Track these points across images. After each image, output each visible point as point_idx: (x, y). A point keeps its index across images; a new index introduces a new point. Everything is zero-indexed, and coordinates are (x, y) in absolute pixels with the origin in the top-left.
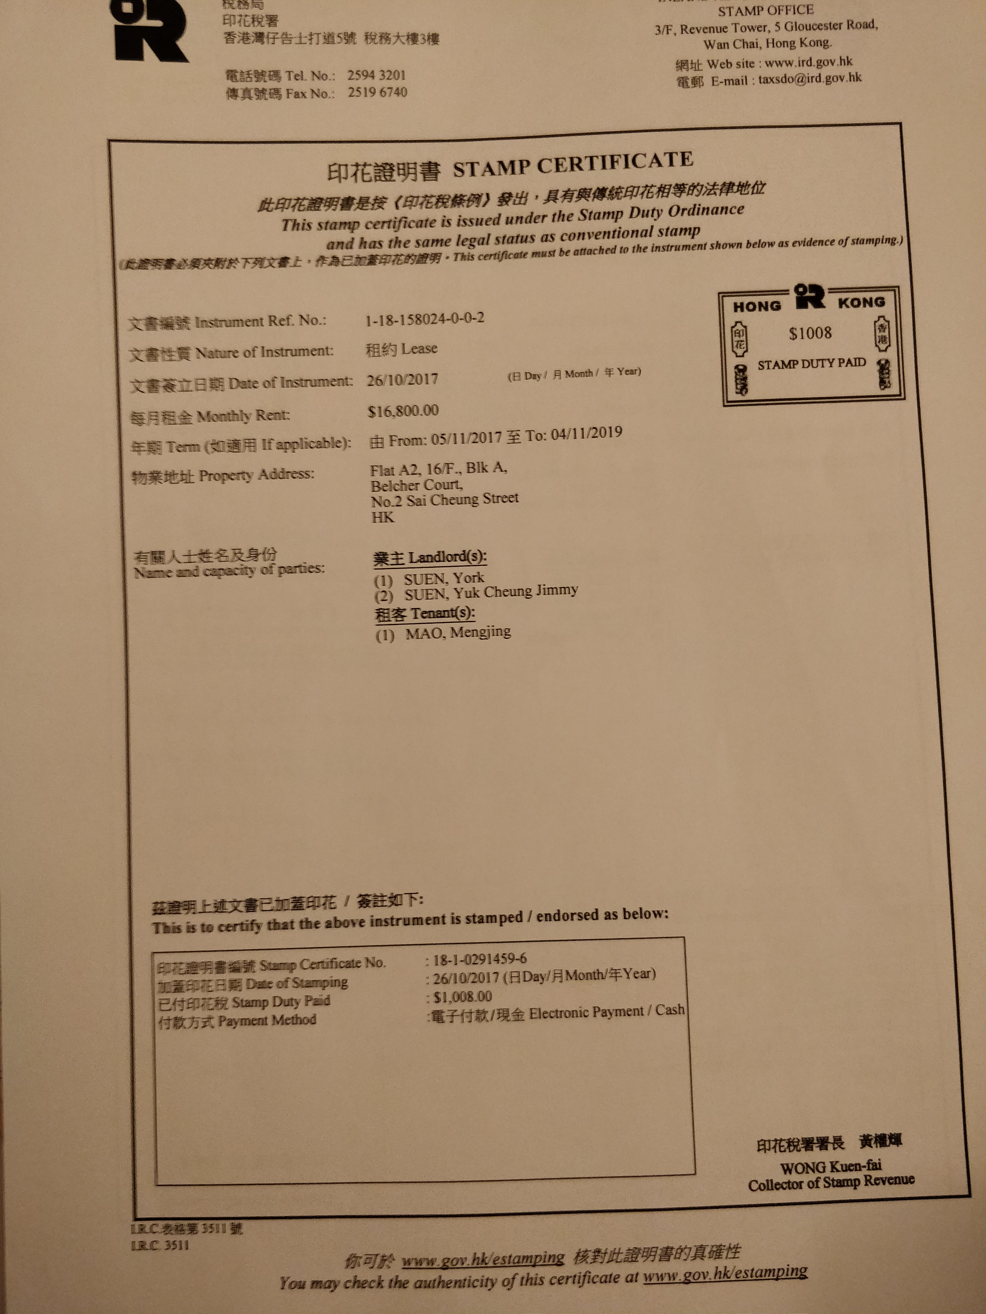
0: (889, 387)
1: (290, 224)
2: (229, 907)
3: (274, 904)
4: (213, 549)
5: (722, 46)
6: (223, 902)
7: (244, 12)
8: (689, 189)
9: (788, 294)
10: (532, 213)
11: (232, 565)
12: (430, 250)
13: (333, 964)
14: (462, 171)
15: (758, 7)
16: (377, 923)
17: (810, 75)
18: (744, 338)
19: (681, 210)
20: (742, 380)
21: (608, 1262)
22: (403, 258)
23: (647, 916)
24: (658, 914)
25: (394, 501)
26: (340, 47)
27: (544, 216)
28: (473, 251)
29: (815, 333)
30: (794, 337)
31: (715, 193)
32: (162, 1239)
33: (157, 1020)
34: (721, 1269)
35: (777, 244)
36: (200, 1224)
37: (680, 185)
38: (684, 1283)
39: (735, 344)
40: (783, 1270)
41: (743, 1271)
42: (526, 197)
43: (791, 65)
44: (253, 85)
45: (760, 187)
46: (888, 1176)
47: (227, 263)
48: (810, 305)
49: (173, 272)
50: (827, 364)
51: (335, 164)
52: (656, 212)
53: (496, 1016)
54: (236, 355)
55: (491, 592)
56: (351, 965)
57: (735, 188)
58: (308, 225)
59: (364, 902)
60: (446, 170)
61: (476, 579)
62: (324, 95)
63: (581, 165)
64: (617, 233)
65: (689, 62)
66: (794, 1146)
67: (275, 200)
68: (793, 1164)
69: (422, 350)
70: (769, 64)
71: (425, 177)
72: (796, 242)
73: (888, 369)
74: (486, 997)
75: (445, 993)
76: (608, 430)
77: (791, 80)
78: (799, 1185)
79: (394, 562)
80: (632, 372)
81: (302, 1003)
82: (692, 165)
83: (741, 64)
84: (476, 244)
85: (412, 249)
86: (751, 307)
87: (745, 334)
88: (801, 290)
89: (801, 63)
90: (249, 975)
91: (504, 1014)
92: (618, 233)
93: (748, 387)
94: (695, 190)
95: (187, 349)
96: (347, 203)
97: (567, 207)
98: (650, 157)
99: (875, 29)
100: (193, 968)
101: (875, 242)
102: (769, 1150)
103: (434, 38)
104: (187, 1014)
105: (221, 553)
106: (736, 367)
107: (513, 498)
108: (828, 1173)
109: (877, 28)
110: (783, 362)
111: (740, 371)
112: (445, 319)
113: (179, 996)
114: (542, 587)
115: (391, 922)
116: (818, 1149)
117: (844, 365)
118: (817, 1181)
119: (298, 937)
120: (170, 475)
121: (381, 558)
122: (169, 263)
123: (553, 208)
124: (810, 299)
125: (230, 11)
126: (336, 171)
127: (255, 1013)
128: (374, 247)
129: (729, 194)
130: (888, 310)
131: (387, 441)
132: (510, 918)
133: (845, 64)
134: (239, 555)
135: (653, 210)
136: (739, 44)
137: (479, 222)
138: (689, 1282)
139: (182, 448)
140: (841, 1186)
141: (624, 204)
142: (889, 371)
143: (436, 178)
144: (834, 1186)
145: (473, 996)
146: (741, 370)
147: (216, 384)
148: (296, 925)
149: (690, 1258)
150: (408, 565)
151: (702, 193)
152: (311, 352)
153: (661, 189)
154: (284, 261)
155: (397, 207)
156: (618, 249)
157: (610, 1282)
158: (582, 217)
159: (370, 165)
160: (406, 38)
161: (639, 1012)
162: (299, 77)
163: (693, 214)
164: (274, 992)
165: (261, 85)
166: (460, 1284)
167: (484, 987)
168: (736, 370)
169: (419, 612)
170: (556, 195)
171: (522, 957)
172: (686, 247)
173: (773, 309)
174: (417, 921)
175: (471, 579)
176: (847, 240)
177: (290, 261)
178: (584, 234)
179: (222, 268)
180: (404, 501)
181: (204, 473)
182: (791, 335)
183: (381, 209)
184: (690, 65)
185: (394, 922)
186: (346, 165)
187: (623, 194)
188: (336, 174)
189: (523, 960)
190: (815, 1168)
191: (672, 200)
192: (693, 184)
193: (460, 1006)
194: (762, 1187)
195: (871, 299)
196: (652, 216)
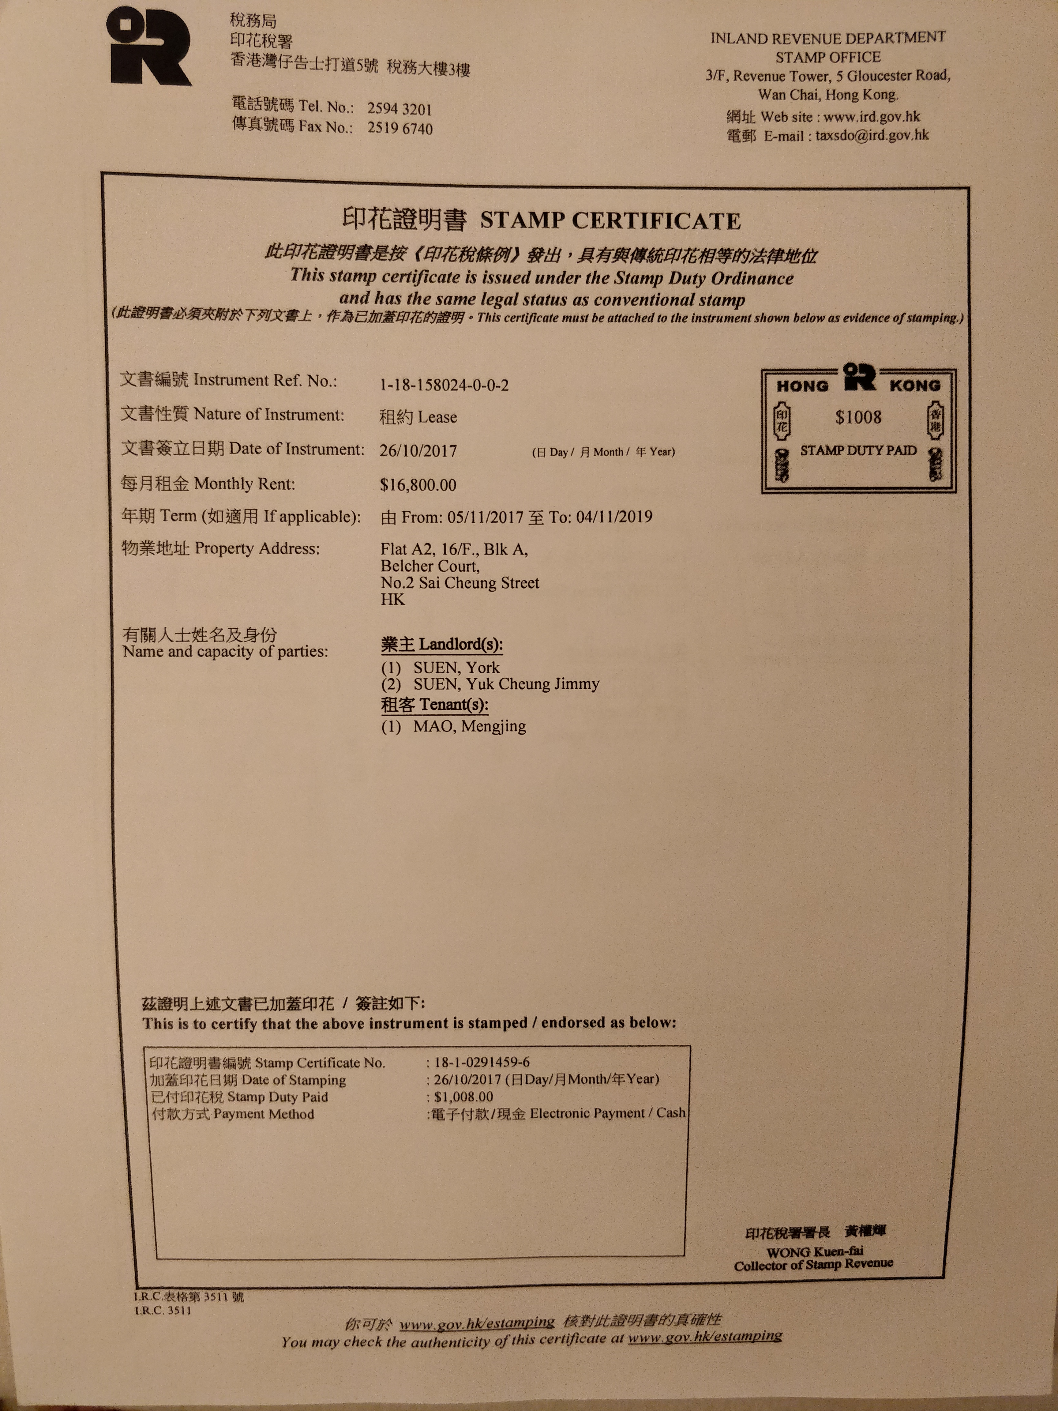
0: (940, 479)
1: (300, 273)
2: (222, 1005)
3: (269, 1004)
4: (209, 628)
5: (778, 96)
6: (216, 1000)
7: (254, 30)
8: (735, 256)
9: (837, 374)
10: (565, 272)
11: (228, 646)
12: (452, 308)
13: (330, 1063)
14: (491, 222)
15: (820, 53)
16: (376, 1025)
17: (873, 132)
18: (787, 420)
19: (725, 278)
20: (782, 465)
21: (596, 1326)
22: (422, 316)
23: (655, 1025)
24: (665, 1023)
25: (406, 582)
26: (361, 75)
27: (577, 277)
28: (498, 312)
29: (863, 417)
30: (841, 421)
31: (763, 261)
32: (165, 1305)
33: (151, 1111)
34: (703, 1333)
35: (827, 319)
36: (202, 1294)
37: (726, 250)
38: (666, 1344)
39: (777, 426)
40: (760, 1334)
41: (722, 1336)
42: (559, 254)
43: (852, 120)
44: (262, 114)
45: (812, 255)
46: (868, 1260)
47: (229, 314)
48: (859, 386)
49: (171, 321)
50: (874, 451)
51: (352, 207)
52: (698, 279)
53: (497, 1114)
54: (238, 416)
55: (506, 684)
56: (349, 1064)
57: (785, 256)
58: (320, 274)
59: (363, 1004)
60: (473, 219)
61: (491, 669)
62: (340, 129)
63: (619, 222)
64: (655, 300)
65: (742, 113)
66: (781, 1234)
67: (284, 246)
68: (779, 1249)
69: (440, 419)
70: (828, 118)
71: (449, 227)
72: (848, 317)
73: (940, 459)
74: (487, 1097)
75: (445, 1093)
76: (637, 515)
77: (851, 136)
78: (783, 1267)
79: (404, 648)
80: (666, 453)
81: (300, 1098)
82: (739, 228)
83: (798, 117)
84: (502, 303)
85: (433, 307)
86: (796, 386)
87: (788, 415)
88: (850, 369)
89: (864, 118)
90: (245, 1071)
91: (504, 1114)
92: (658, 300)
93: (789, 473)
94: (742, 257)
95: (185, 408)
96: (364, 252)
97: (603, 268)
98: (695, 217)
99: (947, 80)
100: (186, 1063)
101: (932, 319)
102: (757, 1237)
103: (464, 69)
104: (181, 1106)
105: (217, 632)
106: (778, 451)
107: (533, 584)
108: (812, 1257)
109: (949, 79)
110: (828, 448)
111: (781, 455)
112: (466, 385)
113: (172, 1089)
114: (561, 681)
115: (392, 1024)
116: (805, 1237)
117: (892, 453)
118: (800, 1263)
119: (293, 1036)
120: (164, 546)
121: (389, 643)
122: (167, 312)
123: (587, 268)
124: (860, 380)
125: (239, 29)
126: (352, 215)
127: (250, 1107)
128: (391, 302)
129: (777, 262)
130: (943, 395)
131: (400, 518)
132: (514, 1024)
133: (911, 120)
134: (236, 635)
135: (696, 276)
136: (796, 95)
137: (507, 279)
138: (672, 1343)
139: (176, 517)
140: (823, 1268)
141: (664, 268)
142: (941, 461)
143: (462, 227)
144: (815, 1268)
145: (474, 1096)
146: (783, 455)
147: (215, 447)
148: (293, 1025)
149: (673, 1324)
150: (418, 651)
151: (749, 259)
152: (320, 417)
153: (705, 253)
154: (292, 315)
155: (418, 259)
156: (656, 318)
157: (597, 1342)
158: (618, 280)
159: (390, 210)
160: (433, 67)
161: (641, 1114)
162: (314, 107)
163: (738, 282)
164: (271, 1087)
165: (271, 114)
166: (454, 1344)
167: (486, 1088)
168: (777, 455)
169: (428, 703)
170: (591, 254)
171: (524, 1061)
172: (729, 319)
173: (820, 389)
174: (419, 1024)
175: (486, 669)
176: (902, 316)
177: (299, 314)
178: (620, 298)
179: (224, 320)
180: (417, 583)
181: (199, 545)
182: (838, 418)
183: (400, 260)
184: (742, 118)
185: (395, 1024)
186: (364, 210)
187: (664, 257)
188: (353, 219)
189: (526, 1064)
190: (800, 1253)
191: (716, 266)
192: (740, 249)
193: (460, 1106)
194: (747, 1268)
195: (925, 382)
196: (694, 283)
